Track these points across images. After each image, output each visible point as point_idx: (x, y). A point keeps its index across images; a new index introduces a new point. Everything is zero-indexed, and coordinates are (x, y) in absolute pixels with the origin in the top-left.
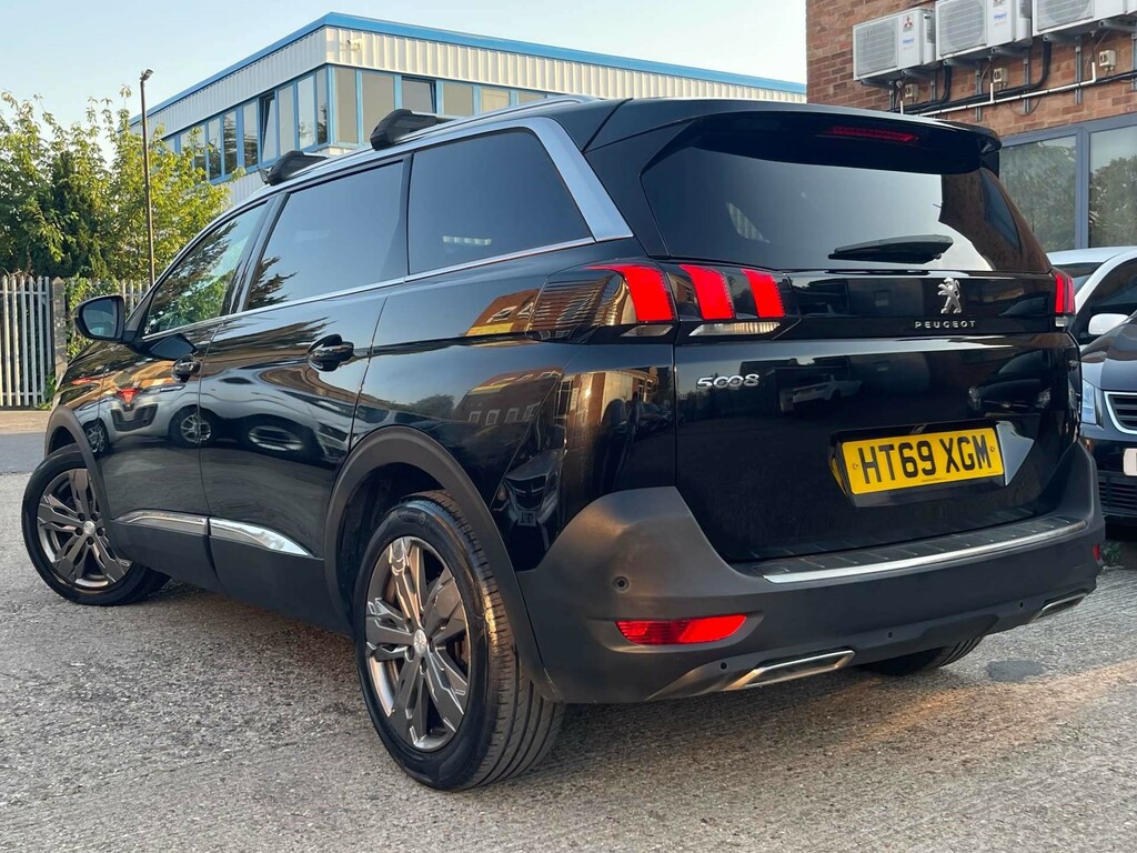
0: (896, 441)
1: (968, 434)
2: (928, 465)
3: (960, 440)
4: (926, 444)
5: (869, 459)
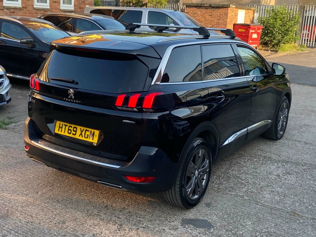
0: (69, 125)
1: (90, 130)
2: (74, 133)
3: (86, 130)
4: (76, 128)
5: (61, 126)
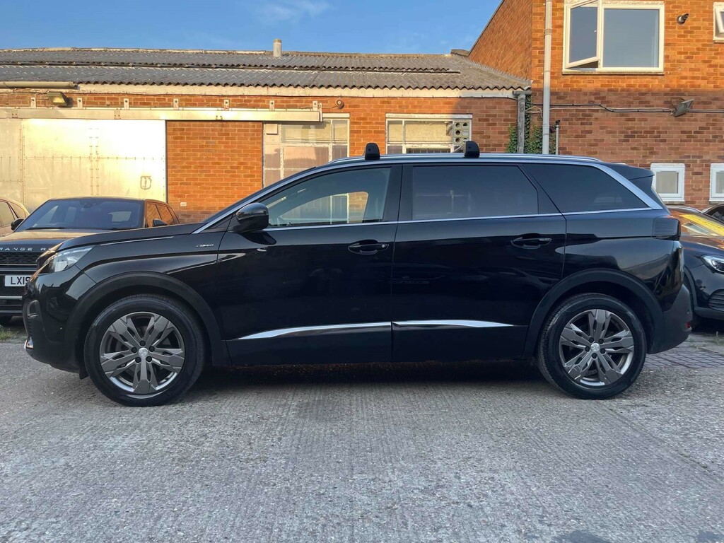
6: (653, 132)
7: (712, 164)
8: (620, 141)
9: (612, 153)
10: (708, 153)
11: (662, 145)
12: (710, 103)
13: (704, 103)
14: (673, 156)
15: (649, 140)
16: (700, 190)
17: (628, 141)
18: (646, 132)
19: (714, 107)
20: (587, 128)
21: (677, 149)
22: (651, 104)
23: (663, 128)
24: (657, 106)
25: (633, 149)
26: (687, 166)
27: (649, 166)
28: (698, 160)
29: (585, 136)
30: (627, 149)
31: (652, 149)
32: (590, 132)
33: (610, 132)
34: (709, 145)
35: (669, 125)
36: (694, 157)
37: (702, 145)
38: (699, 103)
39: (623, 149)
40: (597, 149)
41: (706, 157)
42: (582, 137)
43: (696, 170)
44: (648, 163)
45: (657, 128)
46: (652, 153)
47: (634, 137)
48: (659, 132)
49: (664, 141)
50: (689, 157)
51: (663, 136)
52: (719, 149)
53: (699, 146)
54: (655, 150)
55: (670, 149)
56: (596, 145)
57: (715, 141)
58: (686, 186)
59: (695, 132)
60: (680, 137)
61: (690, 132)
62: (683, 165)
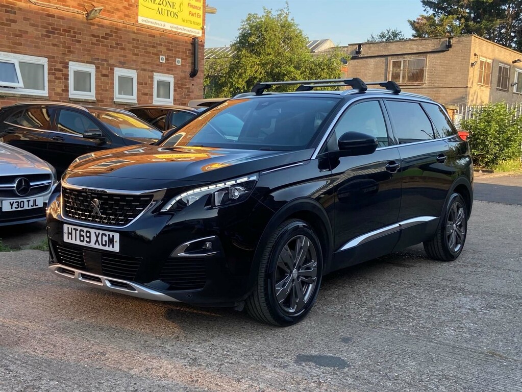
6: (69, 32)
7: (115, 68)
8: (42, 35)
9: (35, 47)
10: (112, 58)
11: (78, 46)
12: (113, 13)
13: (109, 11)
14: (86, 56)
15: (66, 38)
16: (107, 90)
17: (49, 36)
18: (65, 31)
19: (116, 16)
20: (12, 16)
21: (89, 51)
22: (67, 4)
23: (78, 29)
24: (73, 7)
25: (54, 45)
26: (97, 68)
27: (67, 63)
28: (105, 63)
29: (10, 25)
30: (49, 45)
31: (69, 47)
32: (14, 21)
33: (33, 25)
34: (112, 51)
35: (82, 28)
36: (102, 60)
37: (108, 50)
38: (105, 11)
39: (46, 44)
40: (22, 40)
41: (111, 62)
42: (6, 25)
43: (104, 72)
44: (66, 61)
45: (74, 28)
46: (70, 52)
47: (54, 33)
48: (75, 33)
49: (79, 41)
50: (98, 59)
51: (78, 37)
52: (120, 56)
53: (105, 51)
54: (72, 50)
55: (84, 50)
56: (21, 36)
57: (117, 48)
58: (97, 86)
59: (103, 38)
60: (91, 40)
61: (99, 37)
62: (93, 66)
